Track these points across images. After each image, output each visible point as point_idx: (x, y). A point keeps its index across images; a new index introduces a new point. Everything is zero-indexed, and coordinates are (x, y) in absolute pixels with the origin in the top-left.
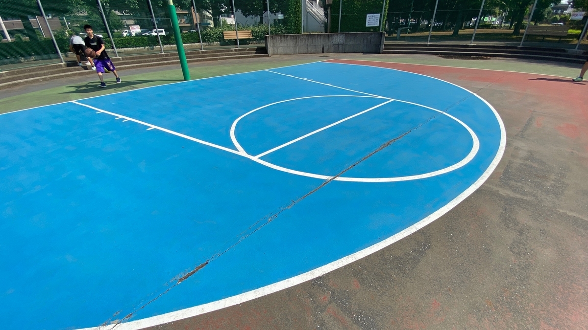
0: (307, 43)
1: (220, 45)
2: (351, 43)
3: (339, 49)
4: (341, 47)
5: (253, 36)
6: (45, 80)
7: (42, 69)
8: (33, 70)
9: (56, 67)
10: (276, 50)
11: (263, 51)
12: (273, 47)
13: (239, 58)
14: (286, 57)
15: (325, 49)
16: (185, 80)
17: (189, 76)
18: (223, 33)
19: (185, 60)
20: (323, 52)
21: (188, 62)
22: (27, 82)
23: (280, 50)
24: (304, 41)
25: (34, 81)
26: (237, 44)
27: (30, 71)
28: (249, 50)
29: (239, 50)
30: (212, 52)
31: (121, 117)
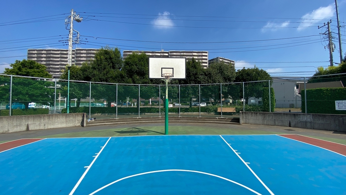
0: (274, 118)
2: (321, 121)
3: (305, 126)
4: (309, 125)
5: (236, 111)
7: (130, 119)
8: (127, 119)
9: (135, 118)
10: (248, 121)
11: (237, 121)
12: (246, 119)
13: (219, 123)
15: (292, 124)
18: (217, 108)
20: (290, 126)
22: (120, 123)
23: (251, 121)
24: (271, 117)
25: (123, 123)
26: (221, 115)
27: (126, 119)
28: (227, 119)
29: (222, 119)
30: (205, 118)
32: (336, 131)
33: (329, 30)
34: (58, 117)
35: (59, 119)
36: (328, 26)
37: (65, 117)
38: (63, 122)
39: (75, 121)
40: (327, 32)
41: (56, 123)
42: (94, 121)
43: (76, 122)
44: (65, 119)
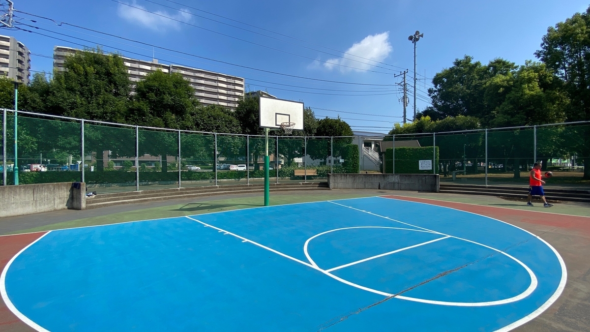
0: (364, 181)
1: (290, 179)
2: (407, 182)
3: (393, 187)
4: (396, 186)
5: (317, 173)
6: (165, 199)
7: (165, 191)
8: (159, 192)
10: (337, 185)
11: (326, 185)
12: (334, 183)
13: (305, 190)
14: (345, 191)
15: (382, 186)
16: (265, 206)
17: (268, 203)
18: (294, 171)
19: (268, 189)
20: (379, 189)
21: (270, 191)
22: (153, 199)
23: (340, 185)
24: (361, 179)
25: (157, 199)
26: (305, 179)
27: (157, 192)
28: (314, 184)
29: (306, 184)
30: (285, 185)
31: (222, 230)
32: (420, 191)
33: (404, 81)
34: (16, 192)
35: (17, 197)
36: (404, 76)
37: (31, 192)
38: (27, 203)
39: (54, 199)
40: (403, 84)
41: (13, 205)
42: (95, 198)
43: (56, 202)
44: (32, 195)
